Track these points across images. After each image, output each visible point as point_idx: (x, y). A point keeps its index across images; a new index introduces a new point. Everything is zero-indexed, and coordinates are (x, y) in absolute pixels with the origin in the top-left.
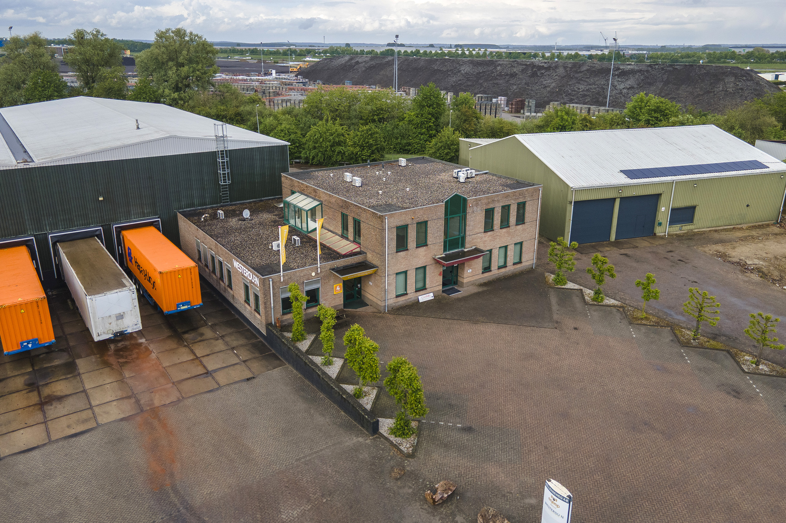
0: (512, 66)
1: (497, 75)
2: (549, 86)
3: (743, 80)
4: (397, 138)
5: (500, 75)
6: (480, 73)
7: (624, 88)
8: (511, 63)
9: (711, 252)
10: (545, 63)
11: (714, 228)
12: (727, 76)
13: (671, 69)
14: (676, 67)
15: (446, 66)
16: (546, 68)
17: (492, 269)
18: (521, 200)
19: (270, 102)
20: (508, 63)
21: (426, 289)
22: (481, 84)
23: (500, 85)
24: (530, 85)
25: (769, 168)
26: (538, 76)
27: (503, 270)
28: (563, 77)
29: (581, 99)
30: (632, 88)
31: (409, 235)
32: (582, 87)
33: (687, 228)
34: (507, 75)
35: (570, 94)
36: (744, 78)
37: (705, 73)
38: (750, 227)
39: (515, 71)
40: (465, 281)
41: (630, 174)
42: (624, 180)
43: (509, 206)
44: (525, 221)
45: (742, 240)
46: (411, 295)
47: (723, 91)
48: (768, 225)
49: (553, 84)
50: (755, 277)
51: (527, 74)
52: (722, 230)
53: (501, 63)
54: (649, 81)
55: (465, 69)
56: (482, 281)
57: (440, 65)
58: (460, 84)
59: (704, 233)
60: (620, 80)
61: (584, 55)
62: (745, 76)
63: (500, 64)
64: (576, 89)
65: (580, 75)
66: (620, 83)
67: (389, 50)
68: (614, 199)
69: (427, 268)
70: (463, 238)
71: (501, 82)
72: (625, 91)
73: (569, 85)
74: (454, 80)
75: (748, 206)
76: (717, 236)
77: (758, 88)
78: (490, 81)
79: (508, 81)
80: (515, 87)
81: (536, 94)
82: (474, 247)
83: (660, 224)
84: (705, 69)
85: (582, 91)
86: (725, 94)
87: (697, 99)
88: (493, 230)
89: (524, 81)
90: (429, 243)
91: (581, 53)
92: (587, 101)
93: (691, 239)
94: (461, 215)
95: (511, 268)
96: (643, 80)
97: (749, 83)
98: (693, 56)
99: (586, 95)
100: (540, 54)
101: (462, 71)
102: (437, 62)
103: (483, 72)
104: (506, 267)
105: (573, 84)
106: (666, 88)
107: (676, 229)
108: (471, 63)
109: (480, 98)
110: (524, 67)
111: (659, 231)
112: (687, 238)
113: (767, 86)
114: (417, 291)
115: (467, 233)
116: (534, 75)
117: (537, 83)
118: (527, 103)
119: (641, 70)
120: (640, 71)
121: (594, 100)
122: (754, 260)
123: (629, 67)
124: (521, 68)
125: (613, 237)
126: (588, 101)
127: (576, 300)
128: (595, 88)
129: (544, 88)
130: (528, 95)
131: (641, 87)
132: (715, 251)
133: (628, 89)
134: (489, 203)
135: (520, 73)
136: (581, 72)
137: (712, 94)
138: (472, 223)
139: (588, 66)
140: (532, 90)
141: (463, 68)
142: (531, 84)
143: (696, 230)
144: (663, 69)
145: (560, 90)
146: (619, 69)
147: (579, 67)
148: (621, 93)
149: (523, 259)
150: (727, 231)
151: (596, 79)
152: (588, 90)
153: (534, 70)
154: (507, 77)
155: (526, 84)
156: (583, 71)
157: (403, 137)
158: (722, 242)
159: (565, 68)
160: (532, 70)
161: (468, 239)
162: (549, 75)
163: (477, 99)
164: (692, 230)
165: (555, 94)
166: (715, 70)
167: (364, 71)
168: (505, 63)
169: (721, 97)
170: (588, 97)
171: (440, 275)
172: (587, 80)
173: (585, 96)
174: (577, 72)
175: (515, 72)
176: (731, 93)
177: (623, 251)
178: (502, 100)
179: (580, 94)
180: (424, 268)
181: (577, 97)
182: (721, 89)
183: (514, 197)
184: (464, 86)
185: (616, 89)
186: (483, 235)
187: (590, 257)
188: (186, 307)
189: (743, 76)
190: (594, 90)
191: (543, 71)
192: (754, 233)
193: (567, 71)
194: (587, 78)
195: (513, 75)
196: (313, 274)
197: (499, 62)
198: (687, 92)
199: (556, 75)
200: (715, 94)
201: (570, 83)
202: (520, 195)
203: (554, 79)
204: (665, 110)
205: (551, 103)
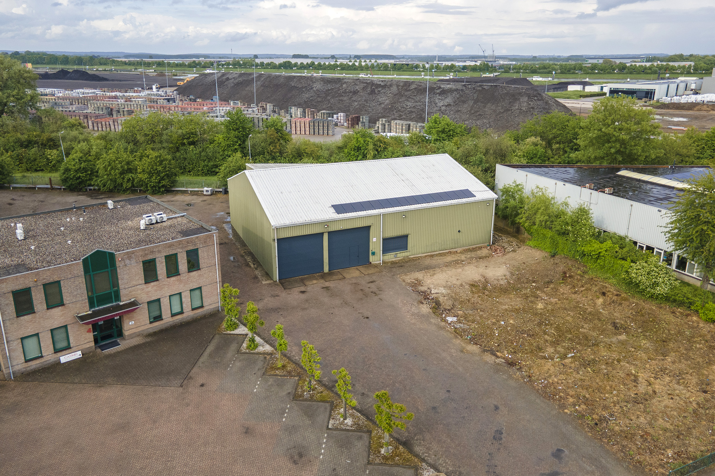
0: (355, 84)
1: (343, 92)
2: (383, 103)
4: (204, 161)
5: (345, 92)
6: (329, 90)
7: (442, 106)
8: (355, 81)
9: (409, 281)
10: (382, 81)
11: (429, 254)
12: (522, 96)
13: (480, 88)
14: (484, 87)
15: (301, 83)
16: (382, 87)
17: (164, 317)
20: (352, 81)
21: (70, 348)
22: (329, 100)
23: (344, 102)
24: (369, 102)
25: (475, 196)
26: (375, 94)
27: (179, 317)
28: (395, 95)
29: (408, 115)
30: (449, 105)
31: (34, 298)
32: (409, 104)
34: (351, 92)
35: (399, 111)
36: (536, 98)
37: (506, 93)
38: (464, 250)
39: (357, 88)
40: (127, 333)
41: (339, 208)
43: (176, 255)
44: (201, 267)
45: (447, 266)
47: (518, 109)
48: (480, 248)
49: (387, 101)
50: (425, 309)
51: (367, 91)
52: (437, 255)
53: (346, 81)
54: (463, 99)
55: (317, 86)
56: (151, 331)
57: (296, 82)
58: (311, 100)
59: (419, 258)
60: (440, 98)
61: (459, 66)
62: (537, 97)
63: (345, 82)
65: (409, 93)
66: (440, 101)
67: (286, 62)
69: (69, 327)
70: (117, 293)
71: (345, 98)
72: (444, 108)
73: (400, 102)
74: (307, 96)
75: (459, 231)
76: (428, 262)
77: (547, 107)
78: (336, 97)
79: (351, 98)
80: (356, 104)
81: (373, 110)
82: (133, 300)
83: (373, 254)
84: (506, 89)
85: (409, 108)
86: (519, 112)
87: (498, 116)
88: (158, 280)
89: (364, 98)
91: (457, 64)
92: (412, 117)
93: (401, 266)
94: (109, 269)
95: (189, 314)
96: (458, 98)
97: (539, 103)
98: (549, 68)
99: (412, 112)
100: (421, 65)
101: (314, 88)
102: (295, 80)
104: (183, 313)
105: (403, 101)
106: (475, 106)
107: (391, 257)
108: (322, 81)
109: (323, 114)
110: (365, 85)
112: (400, 265)
113: (555, 105)
114: (57, 351)
115: (121, 287)
116: (373, 92)
117: (374, 100)
118: (361, 119)
119: (457, 89)
120: (456, 90)
121: (419, 117)
122: (440, 288)
123: (448, 86)
124: (362, 86)
125: (326, 269)
126: (414, 117)
127: (234, 347)
130: (366, 111)
131: (456, 104)
132: (414, 279)
133: (446, 106)
134: (146, 255)
135: (361, 91)
136: (409, 90)
137: (510, 112)
138: (126, 277)
140: (369, 107)
141: (315, 86)
143: (412, 257)
144: (474, 89)
145: (392, 106)
146: (440, 88)
147: (409, 86)
148: (440, 110)
149: (206, 303)
150: (442, 256)
152: (414, 107)
153: (373, 88)
154: (351, 94)
155: (365, 101)
156: (412, 89)
158: (428, 268)
159: (398, 86)
160: (371, 88)
161: (123, 292)
162: (384, 93)
163: (320, 115)
164: (408, 257)
165: (387, 111)
166: (513, 91)
167: (232, 87)
168: (350, 81)
169: (516, 115)
170: (414, 114)
171: (89, 331)
172: (414, 97)
173: (411, 112)
174: (407, 90)
175: (357, 90)
176: (524, 111)
177: (327, 284)
178: (341, 116)
179: (408, 111)
180: (66, 327)
181: (405, 114)
182: (517, 107)
183: (181, 246)
184: (315, 102)
185: (437, 106)
186: (144, 286)
187: (290, 292)
190: (419, 107)
191: (380, 89)
192: (463, 257)
193: (399, 89)
194: (414, 96)
195: (355, 93)
197: (345, 80)
198: (492, 109)
199: (390, 93)
200: (512, 112)
201: (401, 100)
202: (188, 243)
203: (388, 97)
204: (450, 131)
205: (380, 119)
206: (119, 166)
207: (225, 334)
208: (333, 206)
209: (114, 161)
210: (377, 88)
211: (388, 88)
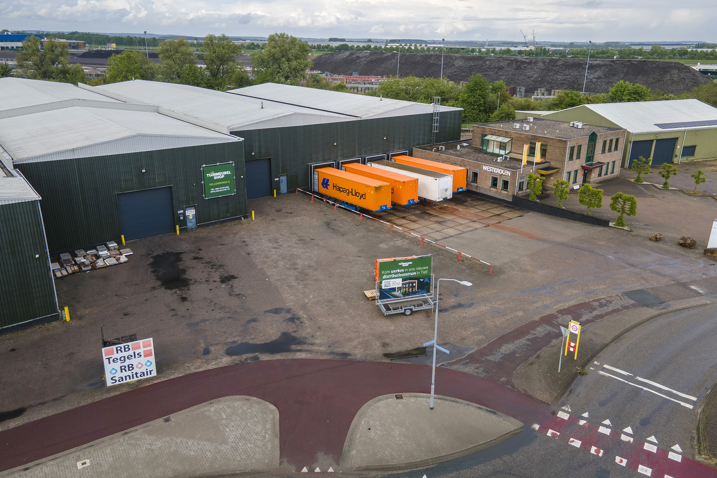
0: (499, 61)
2: (532, 77)
3: (683, 72)
5: (490, 68)
7: (593, 78)
8: (497, 58)
12: (672, 69)
13: (629, 63)
14: (632, 62)
16: (528, 63)
17: (602, 175)
18: (618, 137)
21: (577, 182)
26: (522, 69)
27: (606, 176)
29: (560, 86)
30: (599, 78)
31: (574, 152)
32: (559, 77)
33: (691, 158)
34: (496, 68)
35: (550, 83)
37: (655, 67)
39: (502, 65)
40: (591, 180)
41: (660, 126)
42: (658, 129)
43: (612, 140)
44: (618, 149)
46: (571, 185)
47: (670, 80)
49: (536, 75)
51: (512, 67)
52: (709, 161)
54: (613, 72)
55: (459, 63)
56: (598, 181)
58: (455, 75)
59: (699, 162)
60: (589, 72)
61: (515, 51)
64: (555, 79)
65: (557, 68)
66: (590, 74)
68: (653, 140)
69: (578, 171)
71: (491, 73)
73: (549, 76)
78: (481, 72)
80: (504, 77)
82: (596, 161)
83: (676, 156)
84: (655, 64)
85: (560, 80)
86: (672, 82)
88: (605, 152)
90: (581, 157)
91: (512, 49)
93: (694, 165)
94: (594, 143)
95: (609, 176)
96: (607, 72)
97: (688, 74)
98: (607, 53)
99: (564, 83)
100: (477, 49)
101: (456, 65)
102: (432, 58)
103: (474, 65)
104: (607, 174)
105: (552, 75)
106: (626, 78)
107: (685, 160)
108: (462, 58)
110: (509, 62)
111: (675, 160)
114: (573, 183)
115: (595, 153)
116: (518, 68)
117: (522, 74)
118: (518, 90)
119: (606, 65)
123: (596, 62)
124: (506, 62)
125: (651, 163)
127: (654, 188)
128: (570, 78)
129: (528, 78)
130: (515, 83)
131: (607, 77)
132: (712, 170)
133: (597, 79)
134: (605, 137)
135: (506, 67)
136: (557, 66)
137: (662, 82)
138: (597, 148)
139: (563, 61)
140: (518, 80)
142: (517, 75)
143: (697, 160)
144: (622, 64)
145: (542, 79)
147: (556, 62)
148: (592, 82)
149: (615, 171)
150: (713, 161)
152: (565, 79)
153: (518, 64)
154: (496, 70)
155: (512, 75)
161: (595, 156)
162: (531, 68)
164: (693, 160)
165: (539, 83)
166: (662, 65)
167: (366, 64)
169: (669, 84)
171: (582, 175)
179: (559, 83)
181: (557, 85)
182: (668, 78)
183: (615, 136)
185: (587, 79)
186: (601, 155)
188: (461, 190)
189: (684, 69)
190: (570, 80)
193: (545, 65)
194: (563, 70)
195: (501, 68)
196: (531, 171)
197: (487, 58)
198: (644, 80)
199: (537, 68)
202: (617, 134)
203: (536, 71)
207: (639, 183)
208: (655, 124)
210: (522, 64)
211: (534, 64)
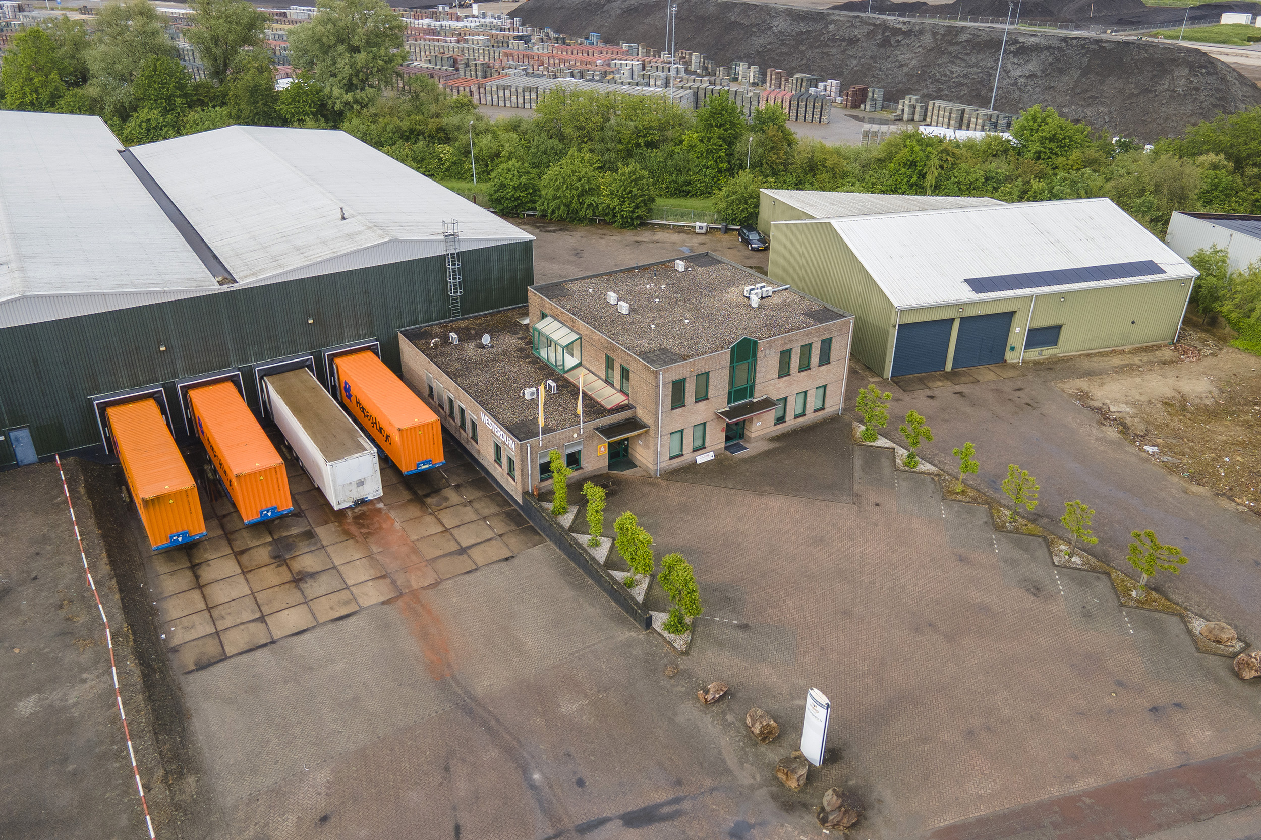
0: (852, 25)
1: (828, 39)
2: (906, 65)
3: (1201, 73)
4: (671, 174)
5: (833, 39)
6: (802, 33)
7: (1020, 76)
8: (851, 19)
9: (1071, 391)
10: (904, 23)
11: (1085, 352)
12: (1178, 66)
13: (1095, 47)
14: (1104, 45)
15: (749, 16)
16: (904, 33)
17: (787, 419)
18: (826, 336)
19: (479, 88)
20: (846, 19)
21: (705, 448)
22: (802, 52)
23: (831, 57)
24: (879, 61)
25: (1165, 272)
26: (891, 46)
27: (801, 420)
28: (930, 51)
29: (953, 90)
30: (1032, 76)
31: (687, 390)
32: (956, 69)
33: (1048, 352)
34: (844, 40)
35: (937, 81)
36: (1204, 70)
37: (1146, 58)
38: (1135, 349)
39: (856, 34)
40: (753, 435)
41: (978, 285)
42: (967, 294)
43: (810, 345)
44: (831, 360)
45: (1117, 373)
46: (688, 456)
47: (1168, 90)
48: (1159, 347)
49: (914, 62)
50: (1112, 433)
51: (875, 40)
52: (1095, 354)
53: (836, 18)
54: (1060, 65)
55: (780, 24)
56: (774, 434)
57: (739, 14)
58: (770, 50)
59: (1071, 359)
60: (1016, 61)
62: (1205, 67)
63: (833, 20)
64: (948, 73)
65: (956, 48)
66: (1016, 66)
68: (953, 320)
70: (752, 388)
71: (834, 51)
72: (1022, 80)
73: (938, 64)
74: (761, 42)
75: (1133, 323)
76: (1086, 364)
77: (1223, 87)
78: (816, 48)
79: (845, 51)
80: (855, 62)
81: (887, 76)
82: (765, 397)
83: (1013, 349)
84: (1146, 51)
85: (956, 77)
86: (1170, 96)
87: (1128, 102)
88: (789, 375)
89: (869, 53)
90: (710, 395)
92: (962, 93)
93: (1051, 369)
94: (750, 360)
95: (811, 417)
96: (1051, 64)
97: (1210, 79)
99: (962, 84)
101: (774, 28)
102: (736, 9)
103: (807, 32)
104: (805, 415)
105: (945, 63)
106: (1084, 80)
107: (1034, 354)
108: (788, 15)
109: (800, 81)
110: (871, 28)
111: (1010, 357)
112: (1047, 367)
113: (1237, 83)
114: (695, 450)
115: (757, 381)
116: (885, 43)
117: (889, 57)
118: (870, 94)
119: (1050, 47)
120: (1048, 48)
121: (974, 94)
122: (1121, 405)
123: (1032, 39)
124: (866, 29)
125: (949, 367)
126: (965, 94)
127: (885, 463)
128: (977, 73)
129: (899, 67)
130: (874, 76)
131: (1046, 75)
132: (1077, 389)
133: (1027, 77)
134: (785, 344)
135: (864, 39)
136: (957, 44)
137: (1151, 95)
138: (763, 369)
139: (970, 34)
140: (880, 69)
141: (777, 23)
142: (880, 58)
143: (1061, 355)
144: (1083, 47)
145: (924, 72)
146: (1017, 42)
147: (956, 35)
148: (1015, 84)
150: (1103, 356)
151: (980, 57)
152: (966, 75)
153: (886, 34)
154: (844, 44)
155: (871, 58)
156: (962, 42)
157: (679, 171)
158: (1089, 374)
159: (934, 34)
160: (883, 34)
161: (758, 388)
162: (908, 45)
163: (795, 82)
164: (1055, 355)
165: (915, 79)
166: (1161, 55)
167: (619, 15)
168: (841, 19)
169: (1164, 102)
170: (965, 88)
171: (722, 430)
172: (966, 58)
173: (960, 84)
174: (951, 43)
175: (856, 36)
176: (1179, 95)
177: (958, 388)
178: (832, 85)
179: (954, 82)
180: (704, 424)
181: (949, 87)
182: (1166, 87)
183: (818, 334)
184: (777, 54)
185: (1009, 77)
186: (777, 381)
187: (914, 397)
188: (427, 466)
190: (975, 76)
191: (900, 38)
192: (1137, 360)
193: (936, 40)
194: (966, 54)
195: (853, 41)
196: (575, 435)
197: (832, 17)
198: (1115, 88)
199: (919, 46)
200: (1157, 96)
201: (940, 61)
202: (825, 331)
203: (916, 53)
204: (1064, 138)
205: (908, 97)
206: (578, 184)
207: (865, 445)
208: (966, 281)
209: (570, 177)
210: (893, 35)
211: (915, 36)
